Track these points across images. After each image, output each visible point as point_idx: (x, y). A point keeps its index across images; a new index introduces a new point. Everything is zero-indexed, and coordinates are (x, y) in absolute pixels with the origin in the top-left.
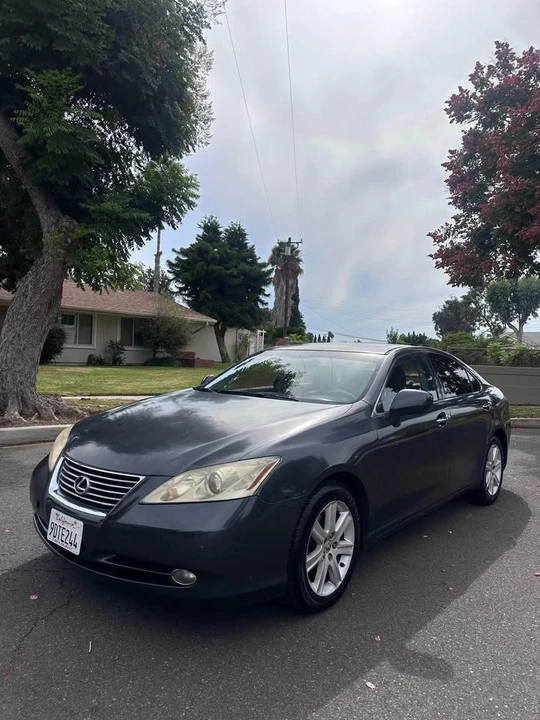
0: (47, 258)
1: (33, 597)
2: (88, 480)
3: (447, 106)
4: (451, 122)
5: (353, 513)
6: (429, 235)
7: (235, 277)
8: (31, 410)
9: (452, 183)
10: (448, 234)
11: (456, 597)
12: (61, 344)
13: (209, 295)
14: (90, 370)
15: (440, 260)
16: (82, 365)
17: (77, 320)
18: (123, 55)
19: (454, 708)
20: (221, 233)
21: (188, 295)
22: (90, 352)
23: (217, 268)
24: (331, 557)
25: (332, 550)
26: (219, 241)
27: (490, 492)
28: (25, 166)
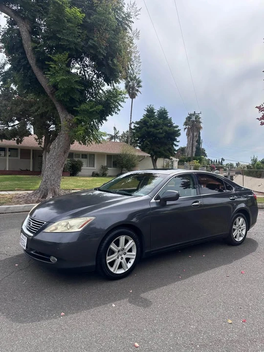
0: (62, 132)
1: (17, 265)
2: (31, 223)
5: (135, 241)
6: (257, 107)
7: (161, 133)
12: (80, 167)
13: (148, 143)
15: (263, 121)
16: (89, 176)
17: (88, 156)
20: (155, 113)
21: (139, 143)
22: (93, 171)
23: (152, 130)
24: (122, 258)
25: (123, 256)
26: (154, 116)
27: (237, 240)
28: (53, 94)
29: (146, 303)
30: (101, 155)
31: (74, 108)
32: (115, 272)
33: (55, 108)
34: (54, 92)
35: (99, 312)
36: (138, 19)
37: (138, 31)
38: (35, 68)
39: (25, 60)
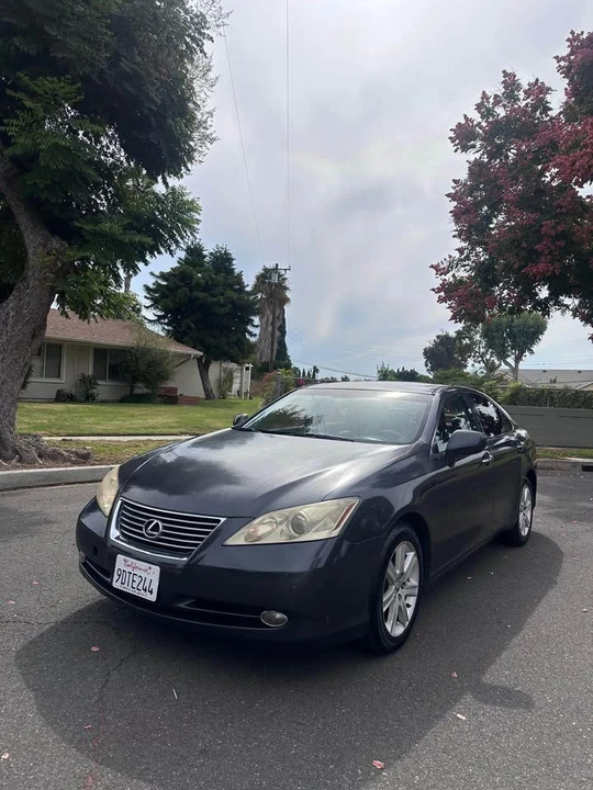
0: (32, 283)
1: (94, 649)
2: (160, 524)
3: (452, 134)
4: (456, 151)
5: (418, 553)
6: (432, 266)
7: (222, 305)
8: (10, 452)
9: (457, 215)
10: (450, 267)
11: (515, 634)
13: (193, 325)
14: (60, 407)
15: (442, 294)
16: (49, 401)
17: (44, 350)
18: (125, 65)
19: (543, 733)
20: (205, 256)
21: (167, 324)
23: (201, 295)
24: (399, 597)
25: (401, 591)
26: (203, 265)
27: (523, 533)
30: (79, 348)
32: (392, 633)
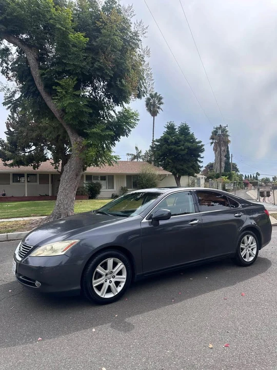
1: (10, 291)
2: (21, 248)
5: (124, 263)
7: (183, 150)
12: (99, 189)
13: (170, 161)
16: (109, 199)
17: (107, 179)
20: (176, 129)
21: (161, 162)
22: (113, 193)
23: (173, 147)
24: (111, 282)
25: (112, 279)
26: (175, 133)
27: (246, 260)
28: (62, 118)
29: (128, 328)
30: (120, 176)
31: (85, 131)
32: (103, 296)
33: (65, 132)
34: (63, 116)
35: (77, 337)
36: (145, 37)
37: (148, 48)
38: (44, 94)
39: (34, 87)
